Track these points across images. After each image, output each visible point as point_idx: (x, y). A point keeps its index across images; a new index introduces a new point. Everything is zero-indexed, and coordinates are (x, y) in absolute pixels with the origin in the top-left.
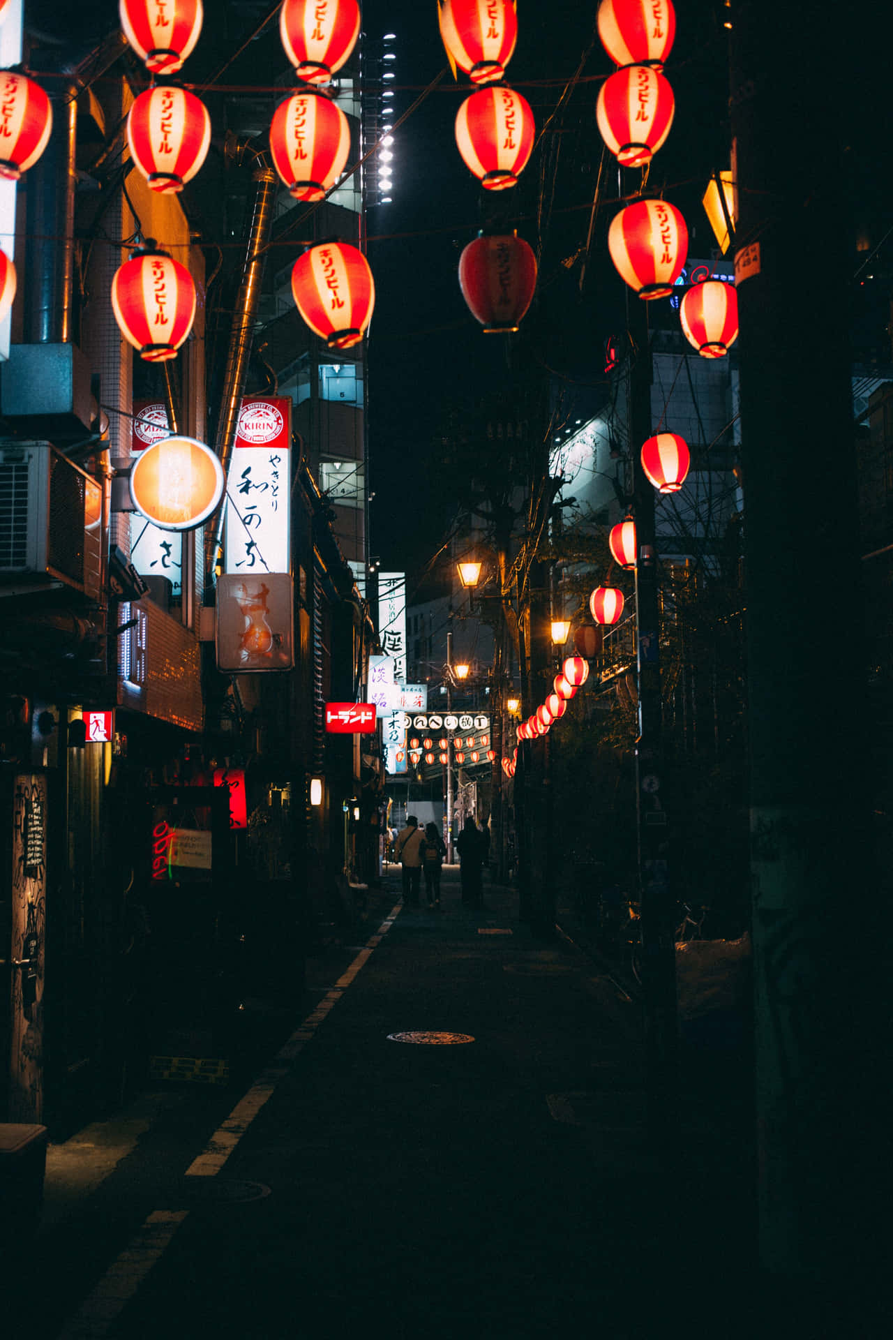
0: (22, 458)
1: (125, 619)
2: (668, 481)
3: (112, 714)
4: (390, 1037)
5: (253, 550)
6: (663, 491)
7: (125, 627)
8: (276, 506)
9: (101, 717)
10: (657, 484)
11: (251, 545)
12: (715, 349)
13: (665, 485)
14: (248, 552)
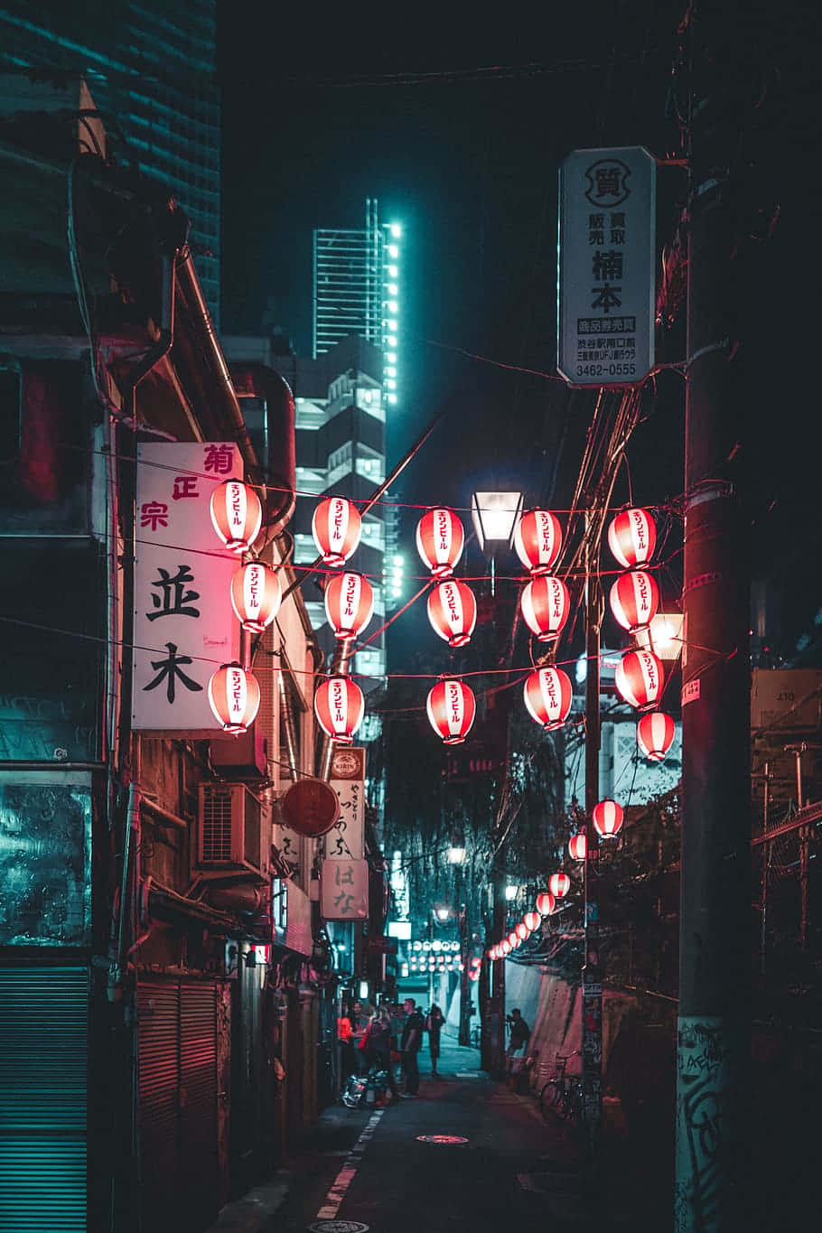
0: (228, 794)
1: (276, 890)
2: (607, 831)
3: (270, 947)
4: (418, 1138)
5: (342, 844)
6: (603, 837)
7: (276, 896)
8: (355, 816)
9: (262, 948)
10: (600, 832)
11: (341, 840)
12: (659, 754)
13: (605, 834)
14: (338, 846)
